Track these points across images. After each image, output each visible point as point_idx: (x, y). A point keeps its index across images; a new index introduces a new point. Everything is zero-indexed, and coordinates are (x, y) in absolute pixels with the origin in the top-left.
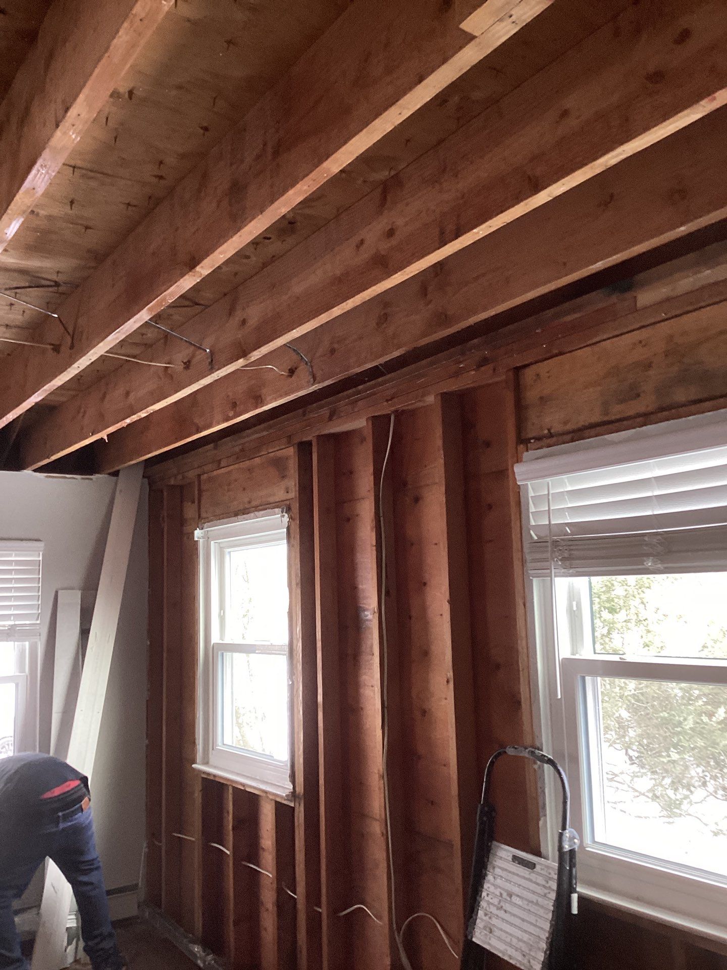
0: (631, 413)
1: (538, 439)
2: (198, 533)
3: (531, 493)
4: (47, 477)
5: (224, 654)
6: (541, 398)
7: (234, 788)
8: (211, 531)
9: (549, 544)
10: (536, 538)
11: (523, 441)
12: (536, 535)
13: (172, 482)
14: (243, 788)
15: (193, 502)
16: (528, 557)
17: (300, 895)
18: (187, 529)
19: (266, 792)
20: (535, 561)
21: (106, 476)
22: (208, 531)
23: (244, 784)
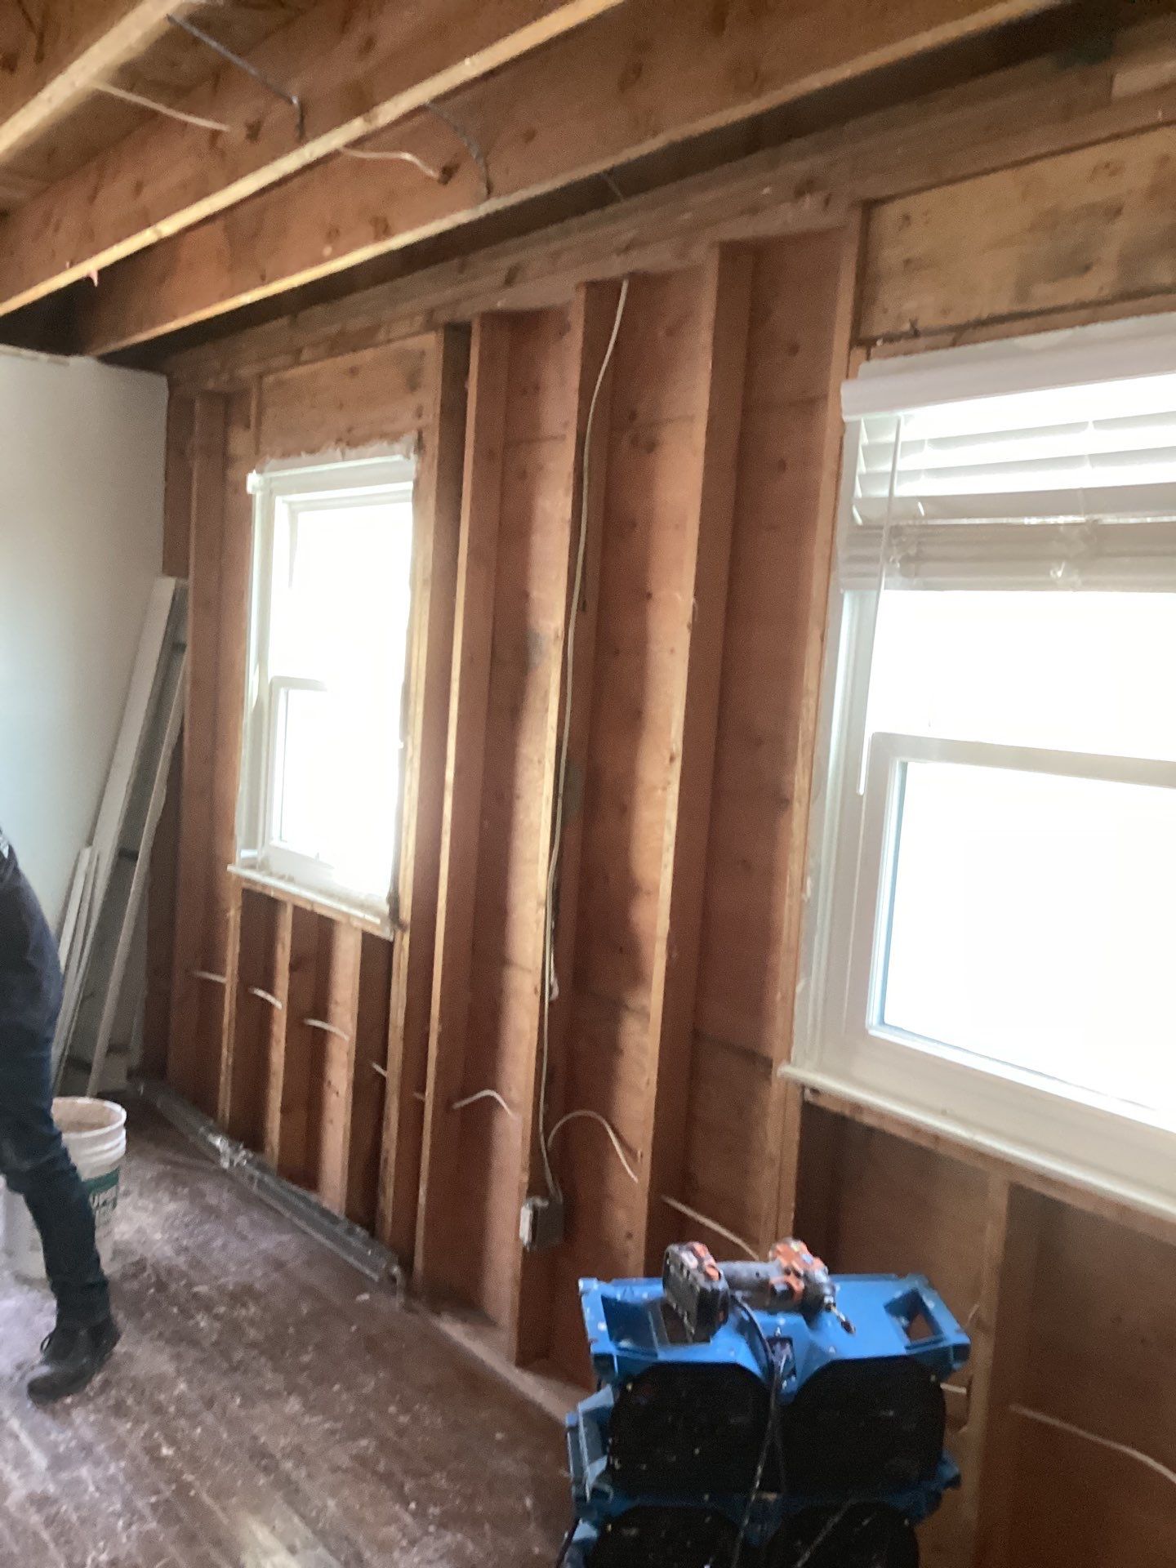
0: (1069, 299)
1: (890, 339)
2: (253, 481)
3: (864, 440)
5: (290, 693)
6: (908, 262)
7: (296, 908)
8: (278, 478)
9: (884, 533)
10: (859, 521)
11: (862, 342)
12: (861, 516)
13: (211, 385)
14: (311, 909)
15: (248, 426)
16: (841, 554)
17: (393, 1072)
18: (232, 474)
19: (348, 916)
20: (853, 559)
21: (92, 360)
22: (271, 479)
23: (312, 903)
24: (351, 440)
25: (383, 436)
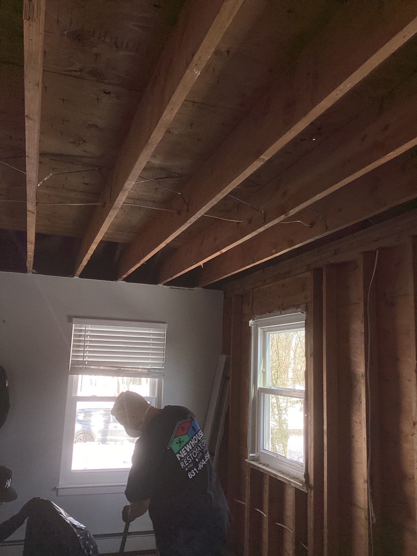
2: (251, 322)
4: (170, 288)
5: (265, 395)
7: (270, 477)
13: (237, 292)
14: (275, 477)
15: (249, 304)
17: (310, 548)
18: (245, 320)
21: (201, 288)
22: (257, 321)
23: (276, 475)
24: (283, 308)
25: (294, 306)
